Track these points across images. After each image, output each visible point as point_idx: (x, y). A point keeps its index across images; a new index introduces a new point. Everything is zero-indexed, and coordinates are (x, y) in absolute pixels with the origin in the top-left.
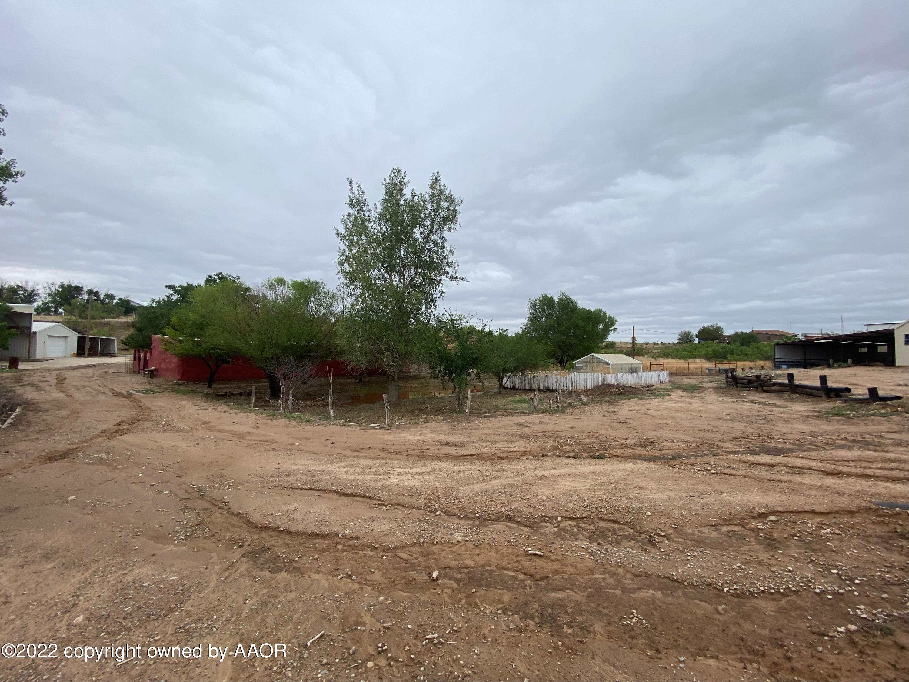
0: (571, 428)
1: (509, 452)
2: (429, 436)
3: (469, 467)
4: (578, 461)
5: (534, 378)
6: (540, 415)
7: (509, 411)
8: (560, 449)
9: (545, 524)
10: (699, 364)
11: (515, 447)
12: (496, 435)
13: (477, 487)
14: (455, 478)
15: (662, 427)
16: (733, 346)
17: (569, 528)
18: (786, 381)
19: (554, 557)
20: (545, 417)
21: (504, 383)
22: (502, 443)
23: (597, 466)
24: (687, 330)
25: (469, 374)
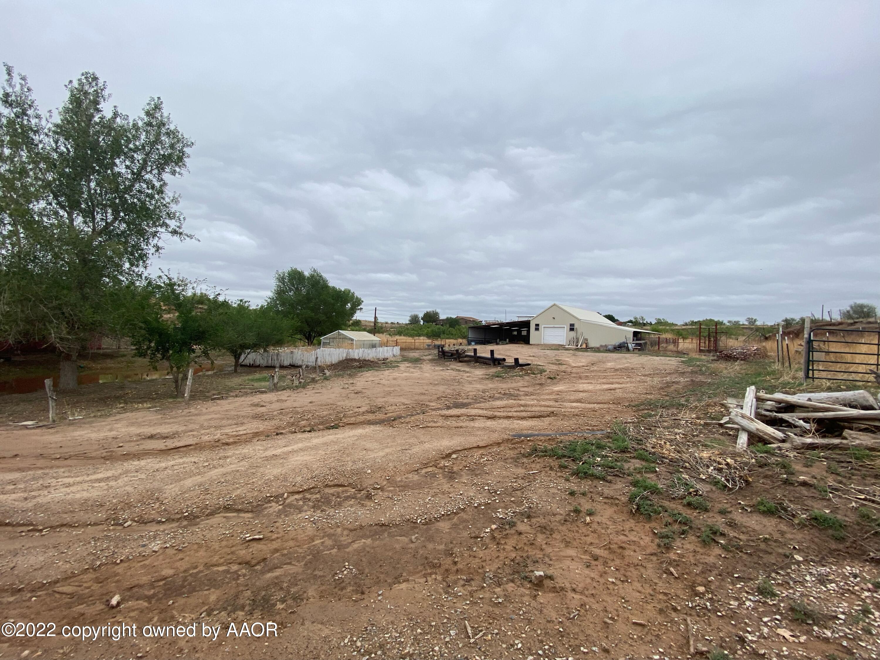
0: (311, 402)
1: (237, 436)
2: (123, 430)
3: (181, 461)
4: (313, 434)
5: (278, 355)
6: (279, 393)
7: (245, 390)
8: (296, 425)
9: (270, 505)
10: (422, 341)
11: (245, 430)
12: (223, 419)
13: (188, 483)
14: (158, 477)
15: (389, 393)
16: (444, 328)
17: (295, 503)
18: (473, 354)
19: (275, 536)
20: (284, 395)
21: (241, 360)
22: (229, 427)
23: (330, 436)
24: (416, 313)
25: (193, 351)
